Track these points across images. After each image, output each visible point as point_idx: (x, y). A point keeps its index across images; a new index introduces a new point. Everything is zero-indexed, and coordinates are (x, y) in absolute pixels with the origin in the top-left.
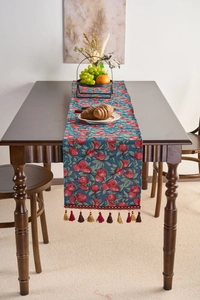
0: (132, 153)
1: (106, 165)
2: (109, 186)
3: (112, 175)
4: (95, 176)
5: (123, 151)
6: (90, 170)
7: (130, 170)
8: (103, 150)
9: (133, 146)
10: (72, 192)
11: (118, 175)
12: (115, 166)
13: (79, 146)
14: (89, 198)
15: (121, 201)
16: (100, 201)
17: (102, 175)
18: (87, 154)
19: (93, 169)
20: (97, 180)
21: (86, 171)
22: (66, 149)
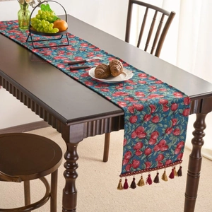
0: (181, 111)
1: (159, 127)
2: (160, 147)
3: (163, 135)
4: (149, 140)
5: (174, 110)
6: (146, 134)
7: (178, 128)
8: (158, 112)
9: (182, 104)
10: (129, 160)
11: (167, 135)
12: (166, 126)
13: (139, 113)
14: (142, 162)
15: (168, 160)
16: (151, 163)
17: (155, 137)
18: (145, 119)
19: (148, 132)
20: (151, 143)
21: (141, 136)
22: (127, 118)
